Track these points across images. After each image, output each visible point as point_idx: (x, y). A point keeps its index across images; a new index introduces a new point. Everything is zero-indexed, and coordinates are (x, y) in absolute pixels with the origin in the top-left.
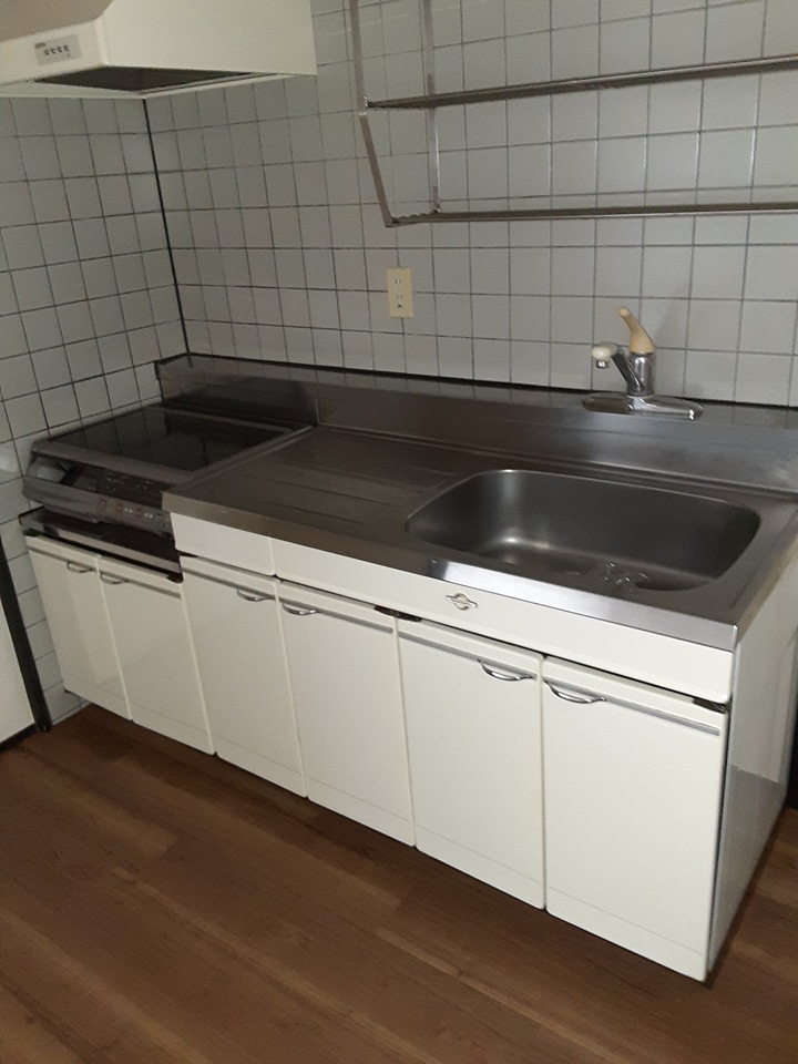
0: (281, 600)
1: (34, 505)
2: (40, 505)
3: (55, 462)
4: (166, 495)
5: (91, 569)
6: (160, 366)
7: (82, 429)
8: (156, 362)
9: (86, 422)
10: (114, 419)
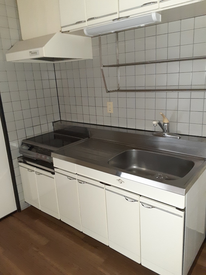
0: (78, 180)
1: (21, 155)
2: (23, 155)
3: (27, 145)
4: (52, 153)
5: (34, 171)
6: (54, 123)
7: (34, 137)
8: (53, 122)
9: (35, 136)
10: (42, 135)
